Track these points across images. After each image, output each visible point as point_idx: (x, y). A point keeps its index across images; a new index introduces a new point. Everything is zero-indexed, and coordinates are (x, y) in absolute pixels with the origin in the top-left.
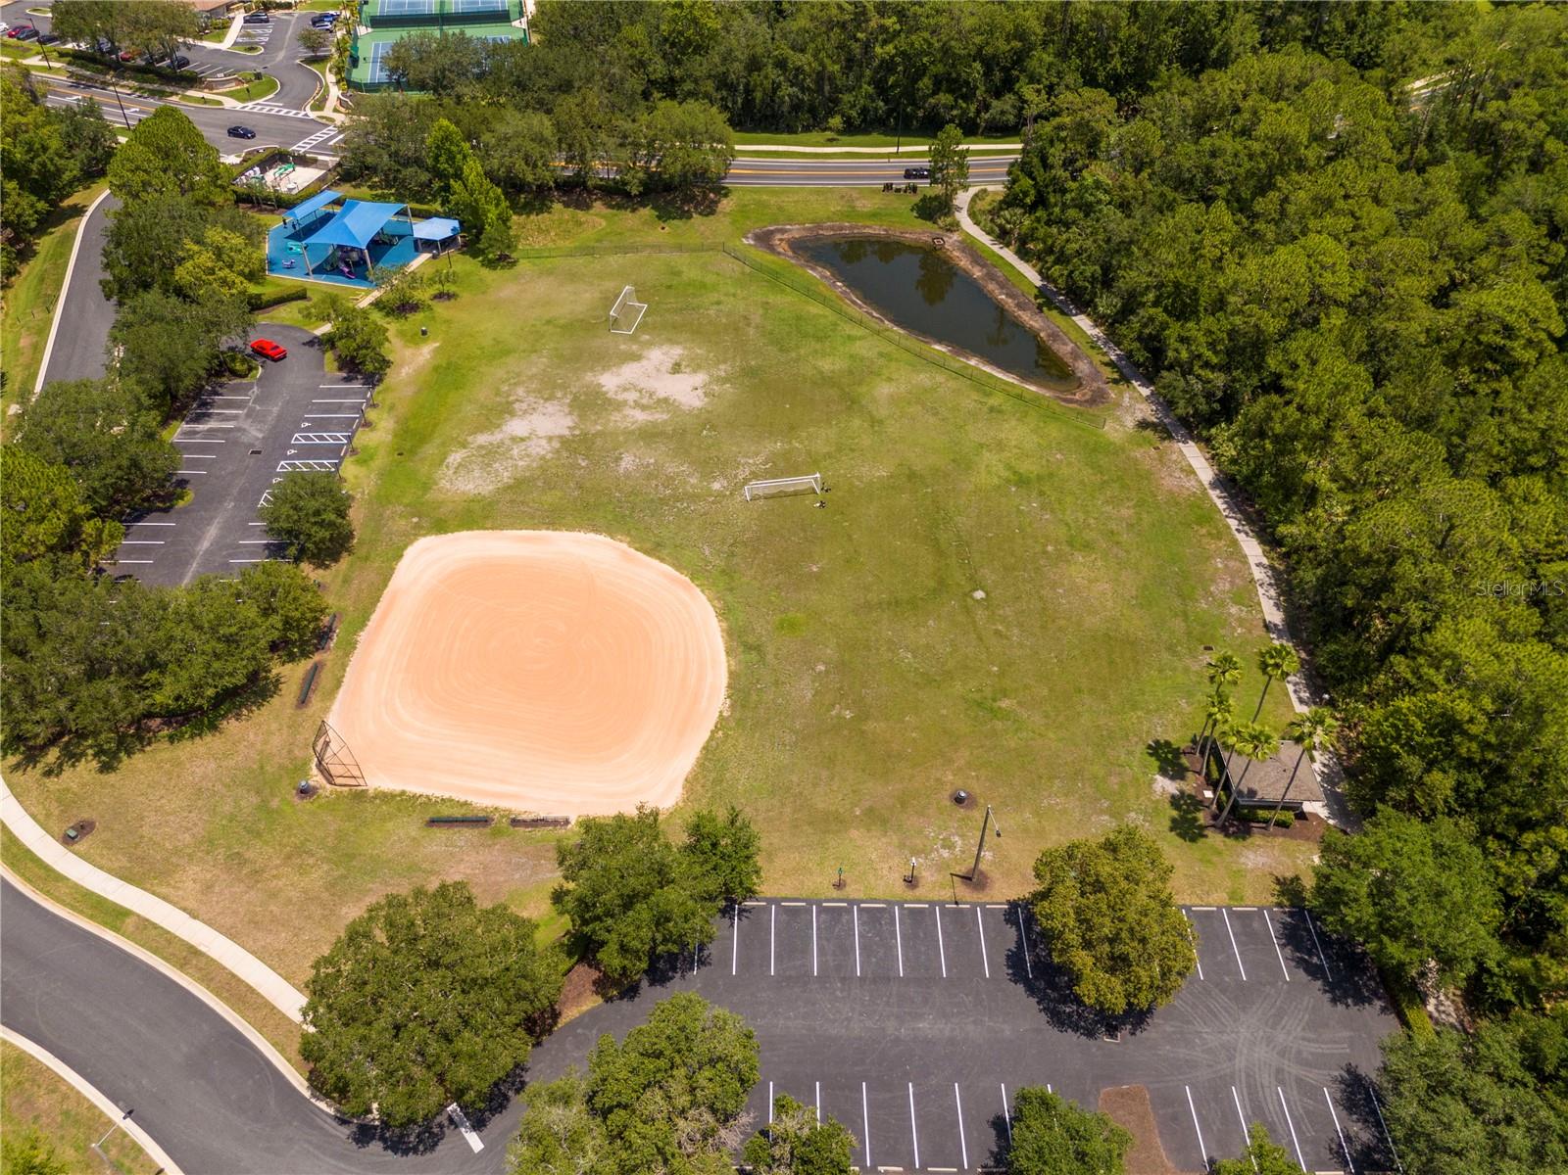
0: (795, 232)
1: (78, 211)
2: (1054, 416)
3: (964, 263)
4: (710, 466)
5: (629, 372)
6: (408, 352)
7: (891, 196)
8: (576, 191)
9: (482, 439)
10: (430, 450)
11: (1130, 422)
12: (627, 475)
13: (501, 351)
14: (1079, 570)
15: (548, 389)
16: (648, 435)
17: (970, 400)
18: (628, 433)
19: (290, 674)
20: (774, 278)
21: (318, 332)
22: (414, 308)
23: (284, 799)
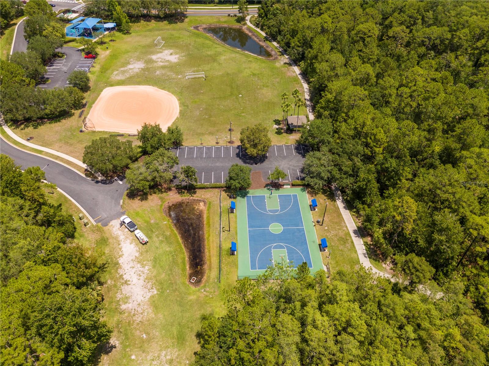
0: (205, 26)
1: (15, 24)
2: (264, 62)
3: (247, 32)
4: (177, 73)
5: (159, 55)
6: (103, 52)
7: (230, 17)
8: (147, 17)
9: (122, 69)
10: (109, 71)
11: (282, 63)
12: (158, 75)
13: (127, 52)
14: (264, 91)
15: (138, 59)
16: (163, 67)
17: (244, 59)
18: (158, 67)
19: (77, 112)
20: (198, 36)
21: (80, 48)
22: (105, 43)
23: (77, 133)
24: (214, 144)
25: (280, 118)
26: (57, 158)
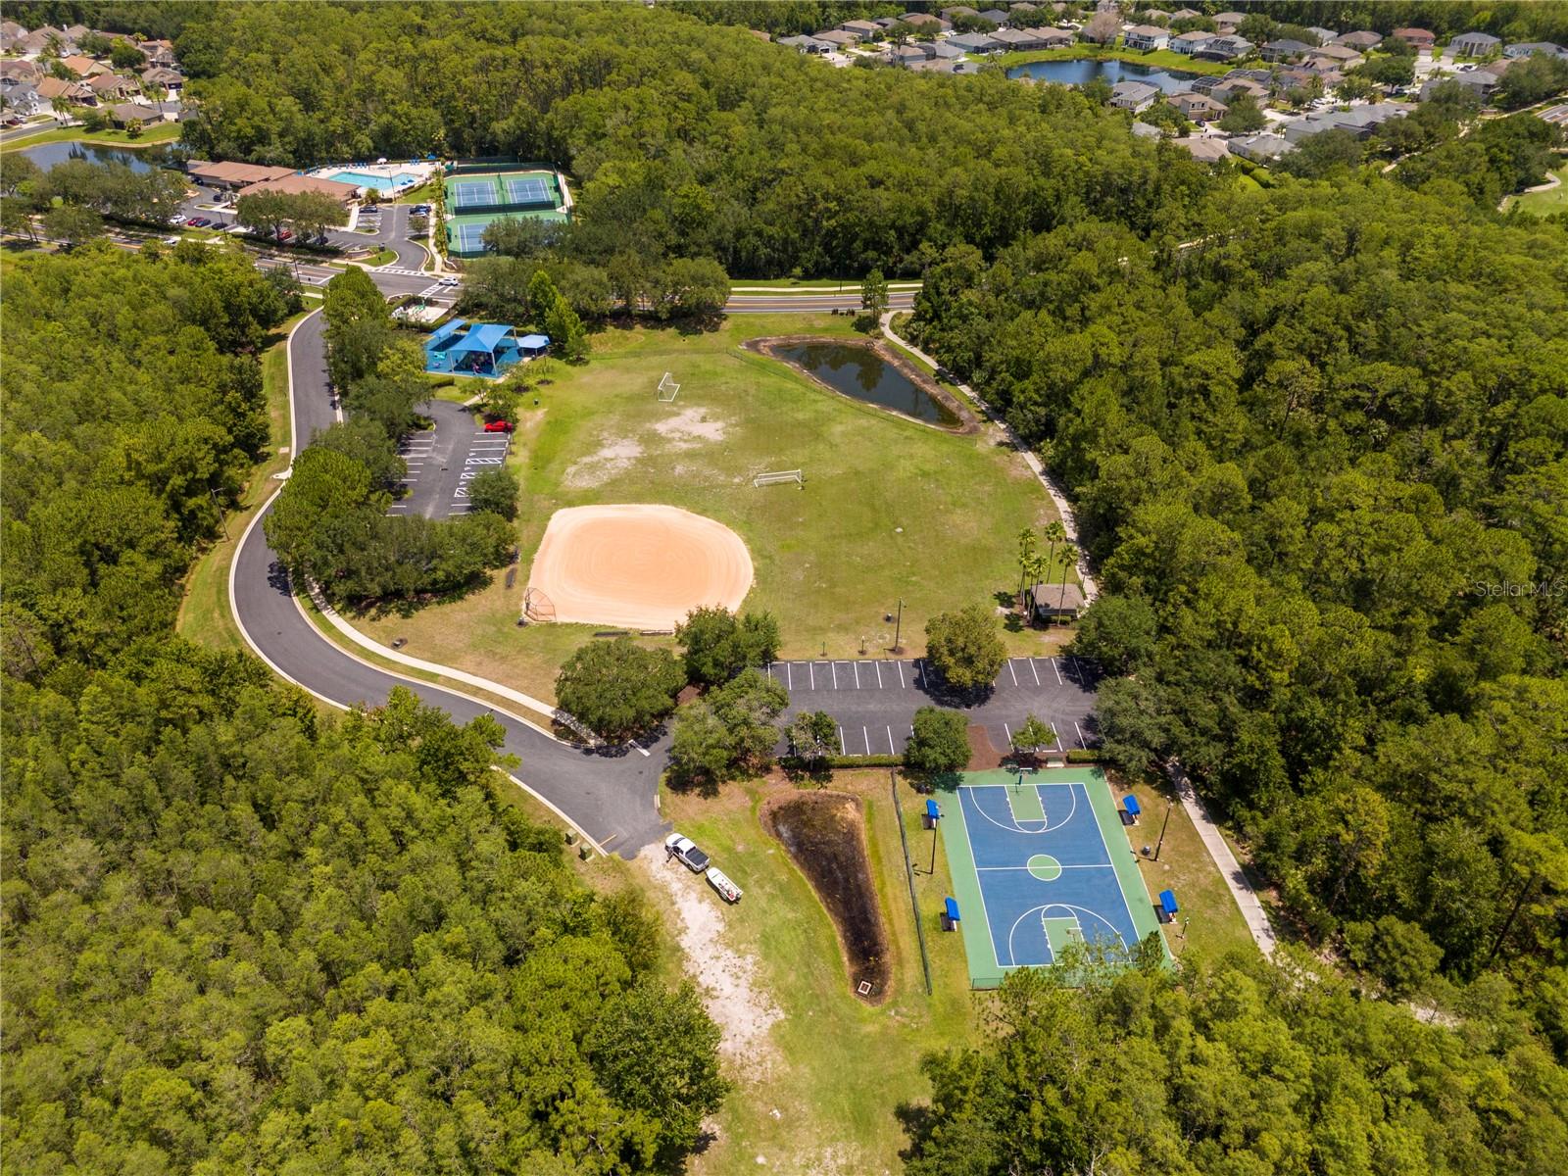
0: (774, 341)
1: (283, 337)
2: (945, 441)
3: (888, 357)
4: (731, 471)
5: (673, 422)
6: (528, 414)
7: (837, 317)
8: (624, 318)
9: (587, 459)
10: (554, 466)
11: (992, 443)
12: (681, 476)
13: (588, 413)
14: (958, 517)
15: (623, 433)
16: (691, 455)
17: (892, 433)
18: (678, 455)
19: (499, 575)
20: (762, 368)
21: (467, 404)
22: (527, 389)
23: (511, 628)
24: (856, 655)
25: (1011, 590)
26: (477, 691)
